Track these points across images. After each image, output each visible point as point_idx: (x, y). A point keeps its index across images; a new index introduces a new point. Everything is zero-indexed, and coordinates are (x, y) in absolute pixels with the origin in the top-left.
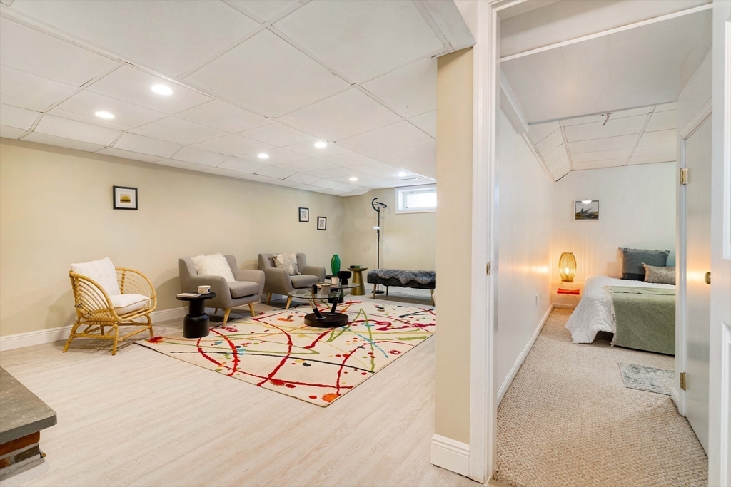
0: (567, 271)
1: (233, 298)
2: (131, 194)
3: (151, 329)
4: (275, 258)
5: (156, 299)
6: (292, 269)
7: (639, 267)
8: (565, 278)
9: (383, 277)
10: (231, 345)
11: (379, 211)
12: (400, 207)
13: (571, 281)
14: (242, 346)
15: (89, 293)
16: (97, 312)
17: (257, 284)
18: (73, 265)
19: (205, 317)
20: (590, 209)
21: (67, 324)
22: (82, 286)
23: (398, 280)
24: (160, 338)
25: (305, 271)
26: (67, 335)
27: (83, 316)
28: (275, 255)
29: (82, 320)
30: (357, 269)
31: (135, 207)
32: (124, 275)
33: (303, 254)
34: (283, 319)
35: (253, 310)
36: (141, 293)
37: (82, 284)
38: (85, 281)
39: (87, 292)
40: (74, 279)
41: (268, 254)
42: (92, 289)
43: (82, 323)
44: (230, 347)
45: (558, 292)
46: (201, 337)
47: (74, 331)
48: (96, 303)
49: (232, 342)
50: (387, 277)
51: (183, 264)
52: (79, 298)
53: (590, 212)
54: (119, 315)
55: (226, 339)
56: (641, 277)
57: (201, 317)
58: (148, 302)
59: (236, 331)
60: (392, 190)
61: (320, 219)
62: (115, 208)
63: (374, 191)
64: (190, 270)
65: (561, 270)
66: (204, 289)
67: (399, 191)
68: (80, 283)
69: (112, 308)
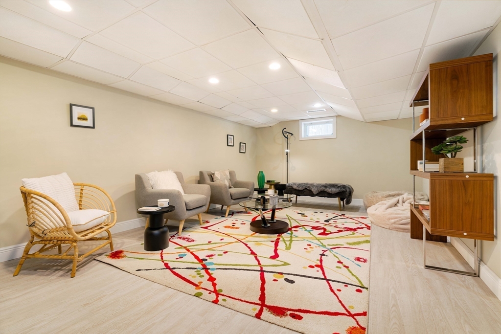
1: (187, 210)
2: (88, 113)
3: (111, 243)
4: (213, 174)
5: (115, 213)
6: (227, 183)
9: (297, 188)
10: (197, 257)
11: (287, 138)
12: (303, 135)
14: (207, 258)
15: (43, 211)
16: (52, 231)
17: (205, 196)
18: (24, 180)
19: (165, 229)
21: (21, 241)
22: (36, 202)
23: (311, 191)
24: (121, 252)
25: (236, 185)
26: (20, 254)
27: (37, 235)
28: (213, 172)
29: (36, 239)
30: (273, 183)
31: (92, 126)
32: (82, 190)
33: (234, 171)
34: (229, 227)
35: (201, 219)
36: (100, 207)
37: (35, 201)
38: (39, 198)
39: (41, 209)
40: (26, 195)
41: (207, 172)
42: (47, 205)
43: (36, 243)
44: (196, 261)
46: (162, 250)
47: (26, 252)
48: (51, 221)
49: (196, 253)
50: (301, 189)
51: (139, 180)
52: (31, 216)
54: (78, 233)
55: (188, 250)
57: (161, 230)
58: (108, 218)
59: (193, 241)
60: (297, 121)
61: (241, 144)
62: (72, 125)
63: (281, 123)
64: (146, 185)
66: (164, 203)
67: (303, 123)
68: (33, 199)
69: (71, 226)
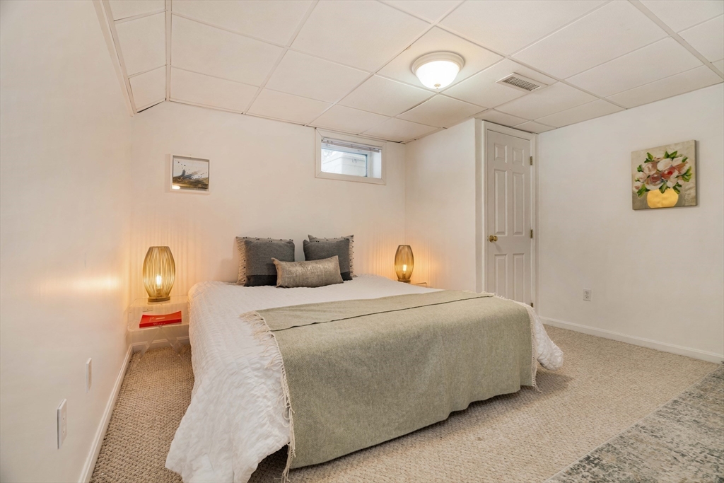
0: (159, 281)
7: (267, 264)
8: (154, 293)
13: (167, 299)
20: (196, 173)
45: (142, 326)
53: (195, 177)
56: (271, 280)
65: (146, 281)
